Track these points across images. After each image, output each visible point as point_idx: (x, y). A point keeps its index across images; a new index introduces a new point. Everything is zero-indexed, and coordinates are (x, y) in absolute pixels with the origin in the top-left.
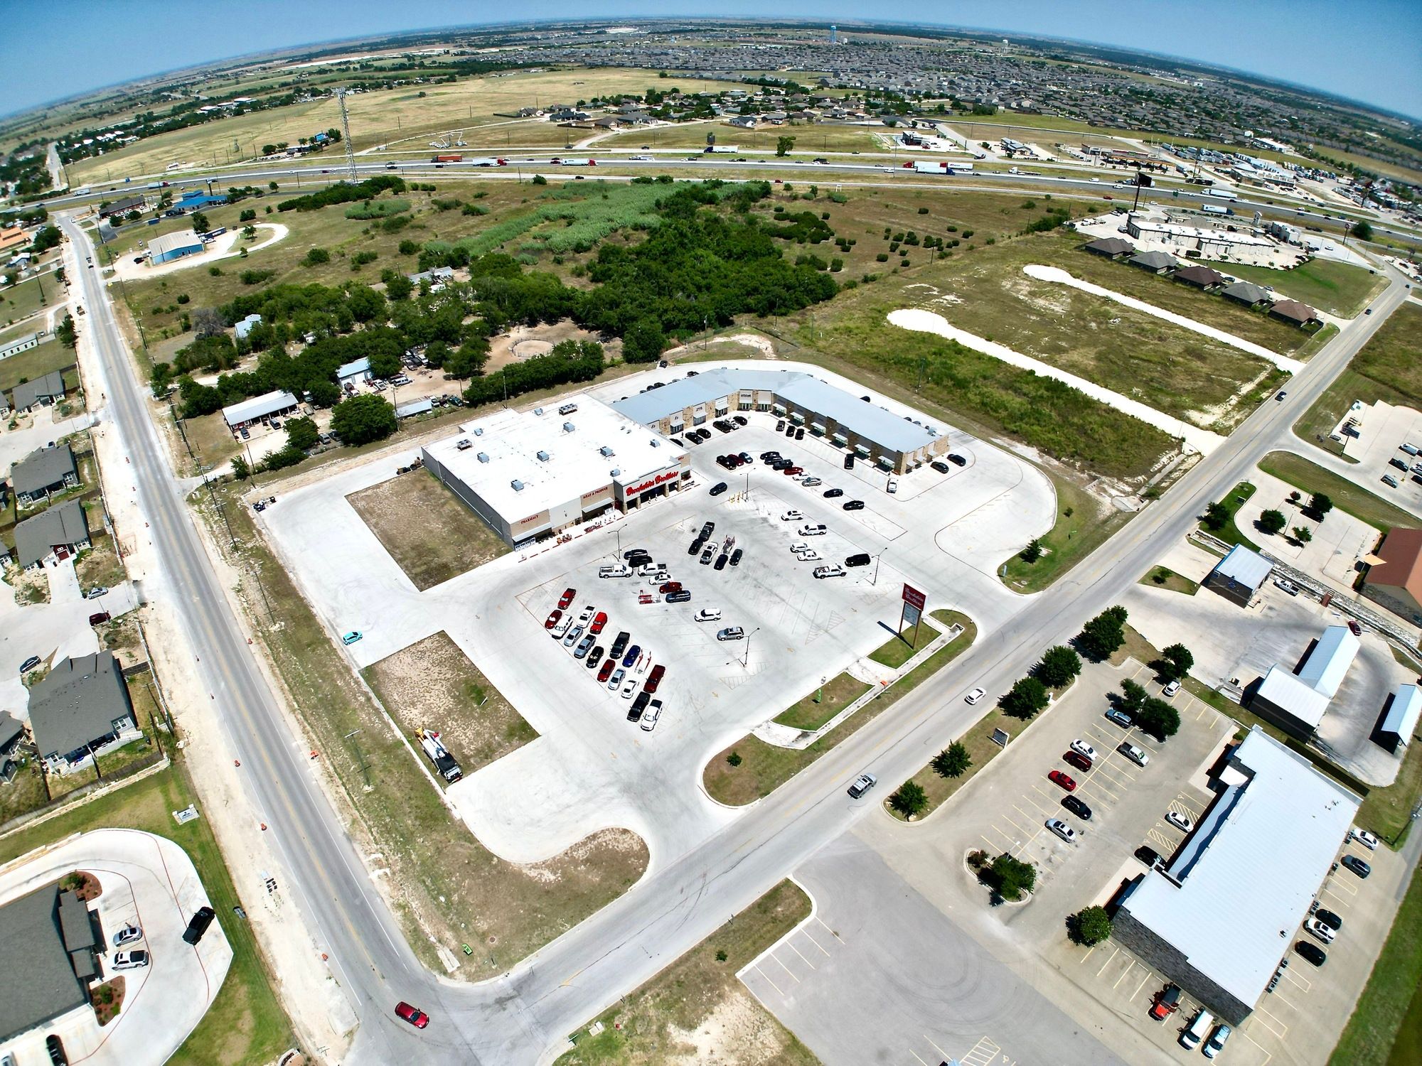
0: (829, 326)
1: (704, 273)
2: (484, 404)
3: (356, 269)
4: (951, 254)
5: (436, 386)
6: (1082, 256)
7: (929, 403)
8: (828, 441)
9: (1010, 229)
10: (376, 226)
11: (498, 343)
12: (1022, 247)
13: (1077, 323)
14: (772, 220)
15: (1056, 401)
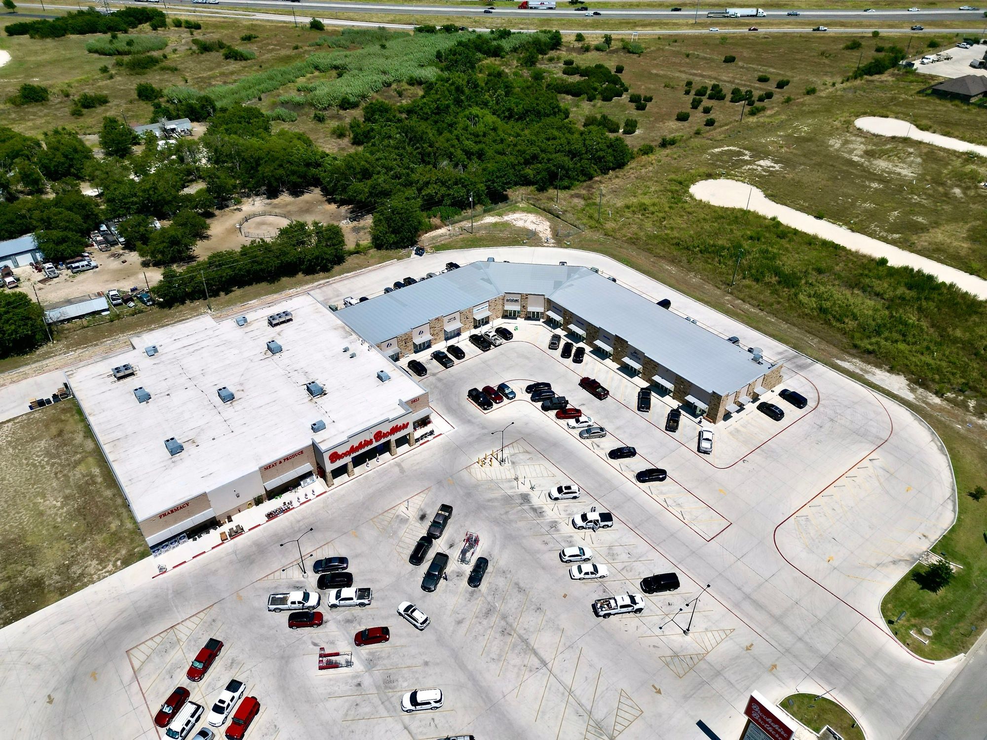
0: (620, 203)
1: (478, 136)
2: (183, 303)
3: (77, 114)
4: (764, 109)
5: (127, 274)
6: (927, 102)
7: (747, 306)
8: (616, 366)
9: (833, 75)
10: (119, 64)
11: (225, 218)
12: (850, 95)
13: (935, 190)
14: (560, 74)
15: (924, 303)
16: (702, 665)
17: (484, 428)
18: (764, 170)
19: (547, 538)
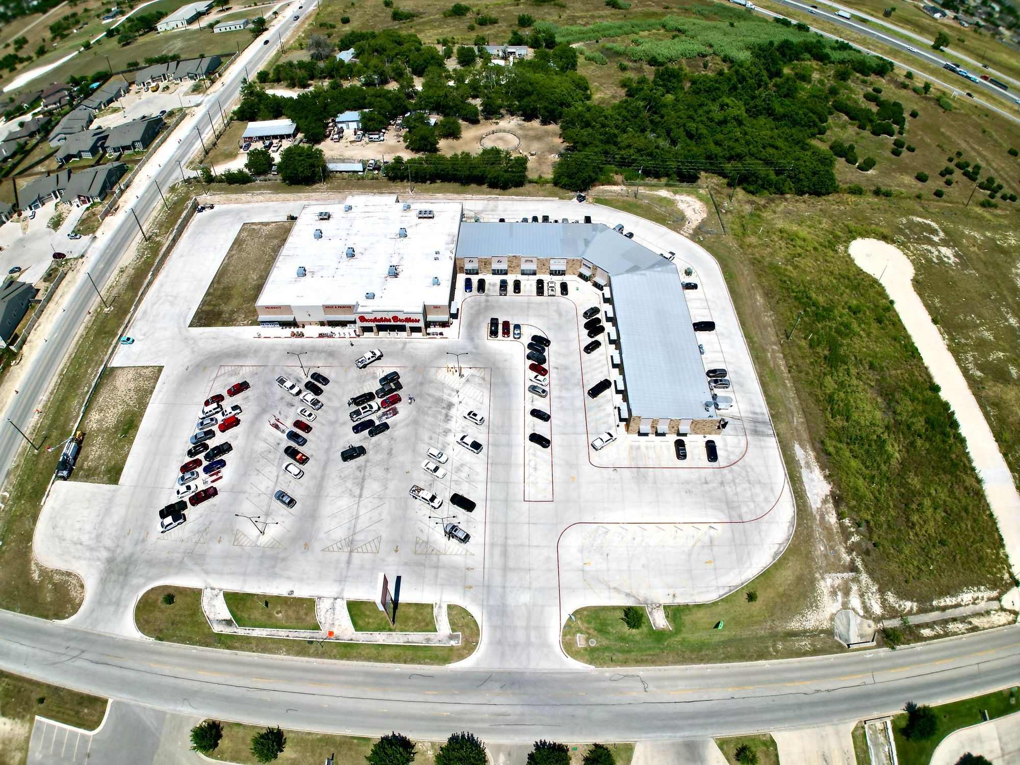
0: (780, 225)
4: (996, 206)
7: (781, 362)
11: (482, 127)
14: (860, 96)
15: (921, 441)
16: (434, 558)
17: (476, 348)
18: (939, 258)
19: (435, 436)
